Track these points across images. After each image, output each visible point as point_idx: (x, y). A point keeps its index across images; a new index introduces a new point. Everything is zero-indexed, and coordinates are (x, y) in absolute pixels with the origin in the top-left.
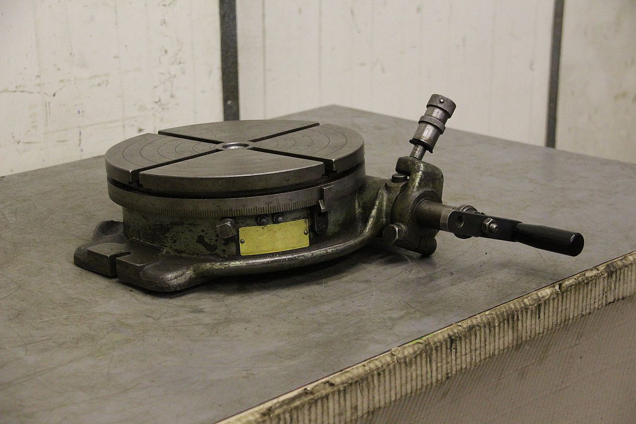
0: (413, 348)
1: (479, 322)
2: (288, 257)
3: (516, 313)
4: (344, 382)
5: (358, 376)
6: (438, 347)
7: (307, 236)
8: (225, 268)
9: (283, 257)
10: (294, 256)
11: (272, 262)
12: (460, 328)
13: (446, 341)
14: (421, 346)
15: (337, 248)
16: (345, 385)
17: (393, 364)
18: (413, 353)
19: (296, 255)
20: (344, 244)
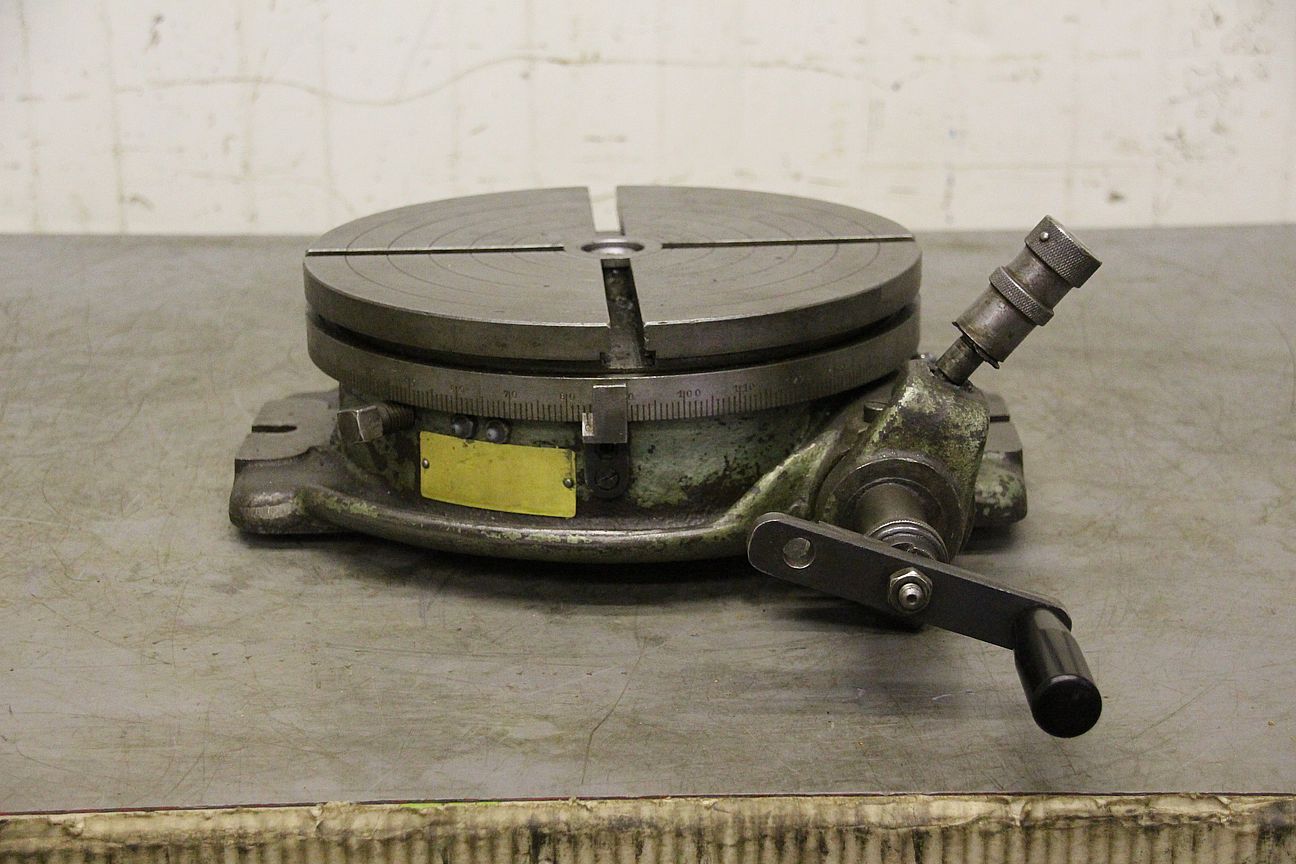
0: (389, 819)
1: (661, 818)
2: (463, 525)
3: (813, 832)
4: (114, 835)
5: (166, 836)
6: (480, 839)
7: (572, 493)
8: (343, 511)
9: (454, 524)
10: (480, 527)
11: (428, 527)
12: (585, 814)
13: (515, 834)
14: (417, 821)
15: (600, 539)
16: (112, 845)
17: (301, 838)
18: (382, 831)
19: (484, 527)
20: (624, 533)
